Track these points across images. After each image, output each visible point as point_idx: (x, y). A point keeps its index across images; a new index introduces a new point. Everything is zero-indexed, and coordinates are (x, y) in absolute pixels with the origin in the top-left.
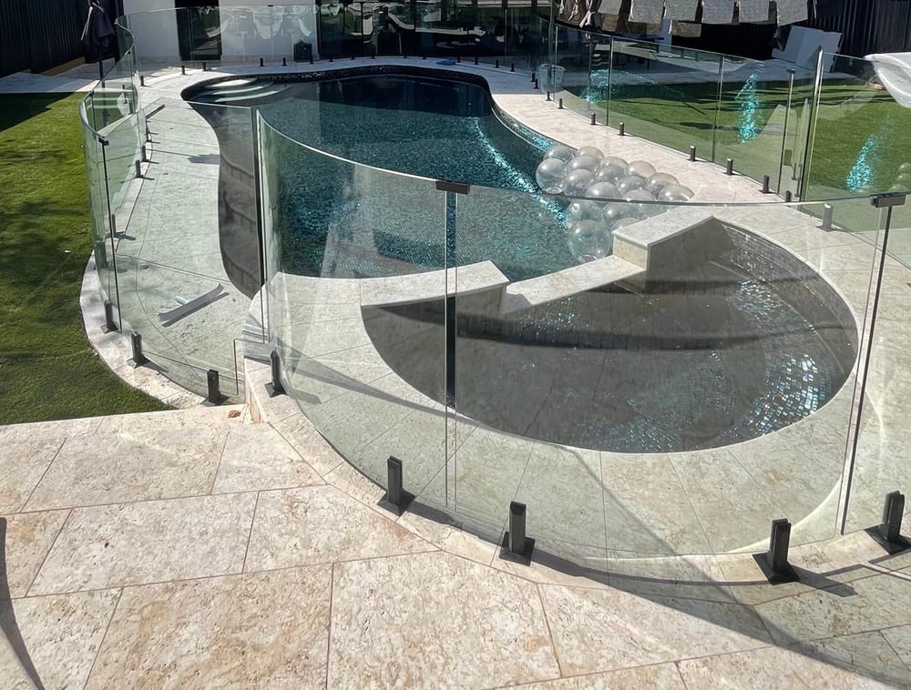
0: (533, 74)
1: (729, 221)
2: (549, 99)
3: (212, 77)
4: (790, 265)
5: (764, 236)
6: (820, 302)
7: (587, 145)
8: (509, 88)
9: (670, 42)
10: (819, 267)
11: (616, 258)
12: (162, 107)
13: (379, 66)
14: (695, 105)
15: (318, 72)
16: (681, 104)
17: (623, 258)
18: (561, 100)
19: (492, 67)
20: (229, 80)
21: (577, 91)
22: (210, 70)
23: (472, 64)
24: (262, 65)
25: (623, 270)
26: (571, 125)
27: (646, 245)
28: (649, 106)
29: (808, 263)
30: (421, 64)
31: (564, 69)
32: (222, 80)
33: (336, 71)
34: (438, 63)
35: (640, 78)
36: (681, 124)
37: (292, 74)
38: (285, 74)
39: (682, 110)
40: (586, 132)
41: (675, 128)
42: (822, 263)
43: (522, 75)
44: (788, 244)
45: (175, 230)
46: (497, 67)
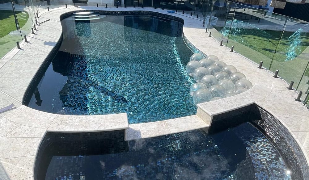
0: (204, 20)
1: (262, 106)
2: (206, 32)
3: (76, 10)
4: (287, 136)
5: (278, 118)
6: (297, 162)
7: (214, 54)
8: (191, 25)
9: (273, 11)
10: (302, 144)
11: (197, 116)
12: (49, 20)
13: (144, 11)
14: (273, 41)
15: (118, 12)
16: (266, 39)
17: (200, 117)
18: (210, 33)
19: (189, 16)
20: (83, 12)
21: (220, 29)
22: (77, 7)
23: (181, 13)
24: (98, 7)
25: (197, 124)
26: (211, 44)
27: (211, 115)
28: (251, 39)
29: (297, 140)
30: (161, 12)
31: (218, 19)
32: (80, 11)
33: (126, 11)
34: (168, 12)
35: (253, 26)
36: (263, 49)
37: (108, 11)
38: (105, 11)
39: (265, 42)
40: (216, 48)
41: (258, 51)
42: (305, 142)
43: (200, 21)
44: (289, 126)
45: (17, 74)
46: (191, 16)
